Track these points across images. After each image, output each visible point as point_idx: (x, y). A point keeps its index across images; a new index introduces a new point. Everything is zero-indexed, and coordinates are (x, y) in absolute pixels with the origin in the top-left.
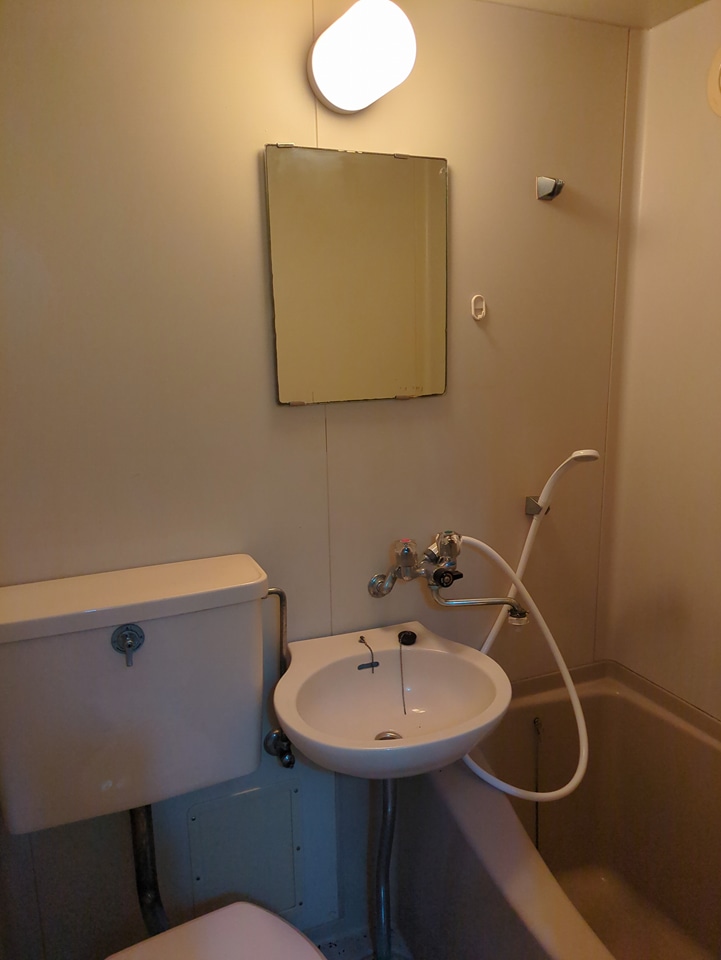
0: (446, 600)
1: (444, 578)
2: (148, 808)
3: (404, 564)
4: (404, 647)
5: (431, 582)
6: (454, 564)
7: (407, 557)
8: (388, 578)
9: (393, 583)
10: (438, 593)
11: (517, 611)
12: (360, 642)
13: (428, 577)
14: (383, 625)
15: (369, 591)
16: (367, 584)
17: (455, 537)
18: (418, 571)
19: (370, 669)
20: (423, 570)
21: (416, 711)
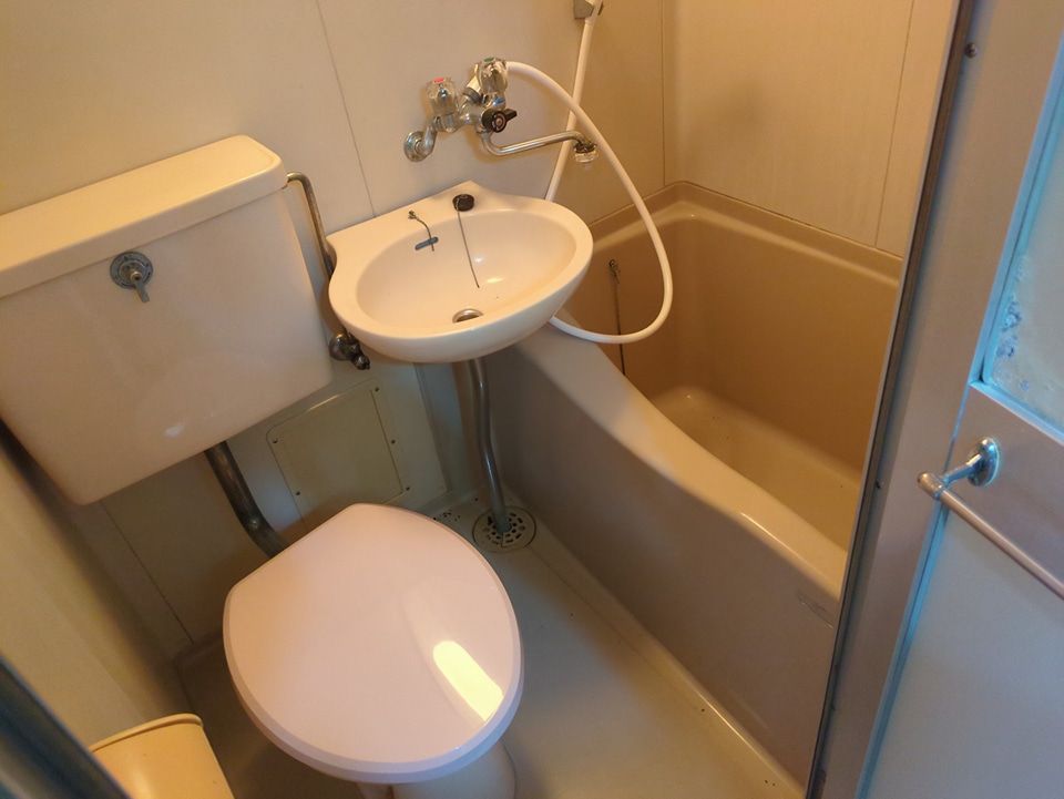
0: (501, 148)
1: (495, 121)
3: (443, 112)
4: (462, 214)
5: (480, 129)
6: (501, 101)
7: (445, 102)
8: (426, 135)
9: (434, 140)
10: (489, 141)
11: (583, 145)
12: (411, 218)
13: (475, 123)
14: (432, 193)
15: (406, 154)
16: (402, 147)
17: (498, 65)
18: (462, 117)
19: (430, 247)
20: (467, 115)
21: (493, 280)
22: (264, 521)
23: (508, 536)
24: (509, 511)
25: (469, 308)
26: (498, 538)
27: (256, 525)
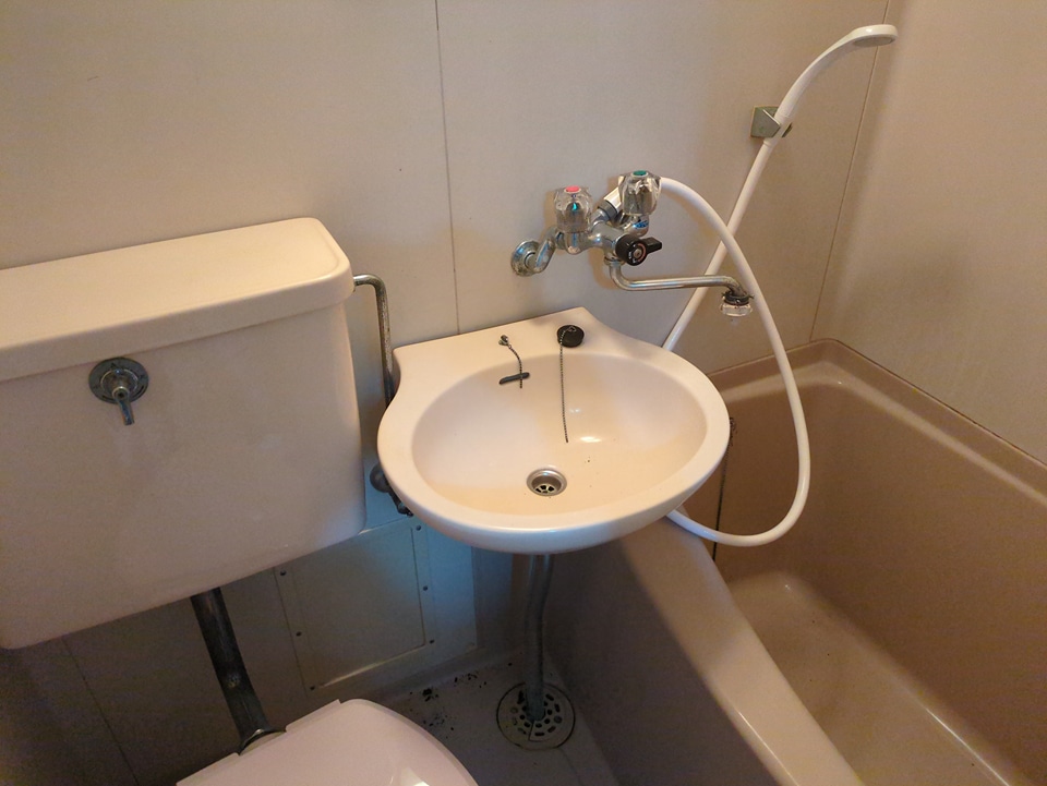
0: (632, 281)
1: (632, 250)
3: (570, 227)
4: (566, 351)
5: (610, 256)
6: (643, 224)
7: (574, 215)
8: (541, 249)
9: (550, 256)
10: (619, 273)
11: (736, 296)
12: (502, 344)
13: (606, 247)
14: (534, 314)
15: (513, 265)
16: (510, 256)
17: (650, 182)
18: (591, 238)
19: (517, 383)
20: (598, 235)
21: (588, 439)
22: (245, 679)
23: (539, 726)
24: (546, 691)
25: (551, 466)
26: (527, 725)
27: (234, 681)
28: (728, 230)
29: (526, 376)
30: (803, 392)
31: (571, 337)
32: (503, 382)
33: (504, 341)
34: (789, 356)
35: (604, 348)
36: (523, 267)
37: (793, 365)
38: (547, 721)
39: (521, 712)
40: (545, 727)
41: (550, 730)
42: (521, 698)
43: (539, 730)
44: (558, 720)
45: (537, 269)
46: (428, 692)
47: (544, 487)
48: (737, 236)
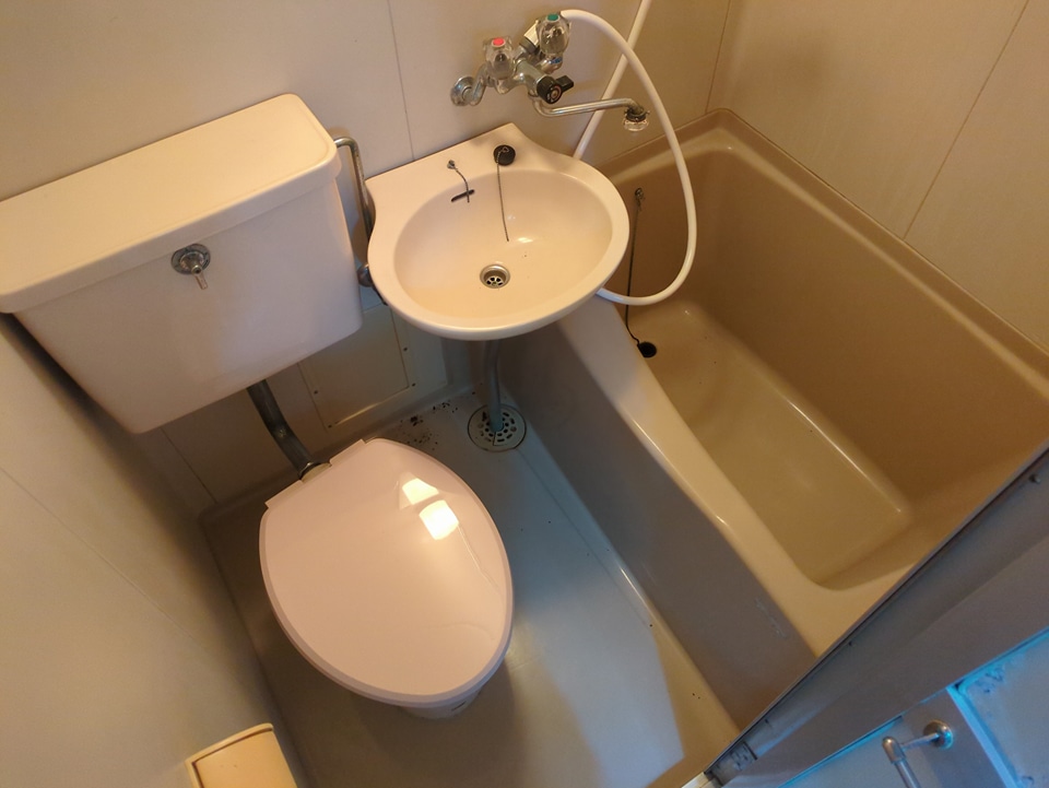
2: (264, 382)
3: (498, 76)
4: (503, 169)
5: (531, 92)
6: (558, 61)
7: (502, 67)
9: (483, 91)
11: (635, 114)
12: (451, 168)
13: (529, 86)
14: (472, 136)
15: (453, 100)
16: (449, 92)
17: (562, 25)
18: (516, 77)
19: (465, 199)
20: (521, 75)
21: (523, 240)
22: (288, 430)
23: (500, 435)
24: (503, 411)
25: (497, 262)
26: (491, 435)
27: (282, 434)
28: (628, 45)
29: (472, 192)
30: (688, 163)
31: (505, 155)
32: (453, 200)
33: (452, 165)
34: (677, 133)
35: (532, 162)
36: (460, 99)
37: (680, 142)
38: (506, 431)
39: (486, 427)
40: (504, 436)
41: (508, 437)
42: (485, 417)
43: (501, 438)
44: (514, 429)
45: (473, 103)
46: (414, 419)
47: (493, 279)
48: (635, 50)
